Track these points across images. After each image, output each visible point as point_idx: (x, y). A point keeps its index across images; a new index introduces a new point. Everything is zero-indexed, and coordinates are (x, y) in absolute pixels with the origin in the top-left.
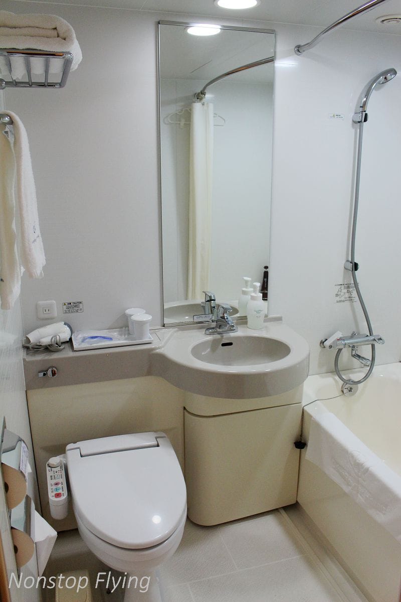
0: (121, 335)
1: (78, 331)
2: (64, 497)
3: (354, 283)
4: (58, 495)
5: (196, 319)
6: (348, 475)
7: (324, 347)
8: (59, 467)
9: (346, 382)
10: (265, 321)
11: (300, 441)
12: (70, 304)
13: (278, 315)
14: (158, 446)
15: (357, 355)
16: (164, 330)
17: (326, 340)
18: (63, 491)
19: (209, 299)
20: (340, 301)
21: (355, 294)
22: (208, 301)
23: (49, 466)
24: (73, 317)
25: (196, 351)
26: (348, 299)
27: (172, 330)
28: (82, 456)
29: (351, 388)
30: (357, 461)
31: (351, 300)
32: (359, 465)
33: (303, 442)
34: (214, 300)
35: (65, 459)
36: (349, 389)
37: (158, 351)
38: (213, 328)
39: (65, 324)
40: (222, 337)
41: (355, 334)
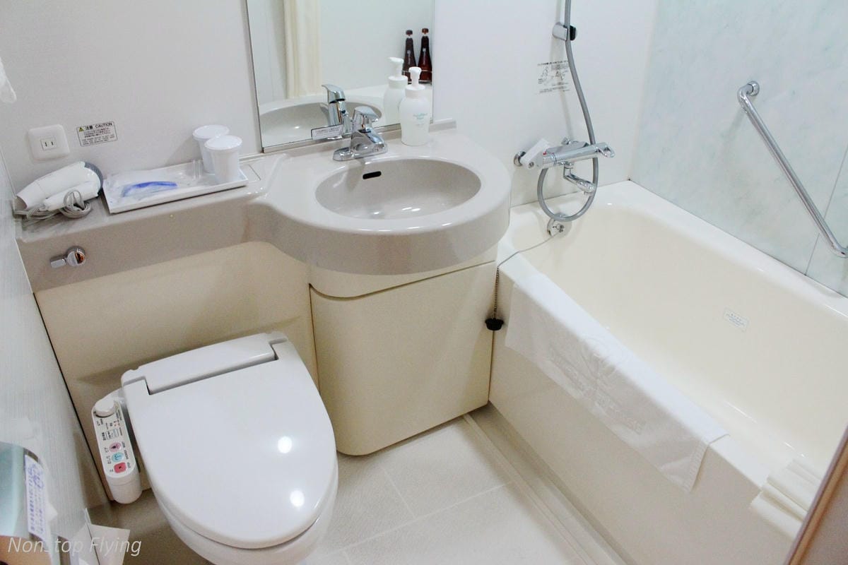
0: (190, 174)
1: (113, 175)
2: (131, 469)
3: (569, 61)
4: (120, 468)
5: (317, 136)
6: (576, 373)
7: (521, 165)
8: (115, 415)
9: (555, 217)
10: (430, 130)
11: (494, 319)
12: (91, 127)
13: (450, 119)
14: (276, 358)
15: (573, 176)
16: (263, 159)
17: (523, 154)
18: (127, 458)
19: (334, 99)
20: (545, 91)
21: (568, 77)
22: (333, 102)
23: (97, 416)
24: (99, 151)
25: (324, 194)
26: (557, 86)
27: (277, 158)
28: (150, 393)
29: (561, 227)
30: (595, 355)
31: (562, 87)
32: (597, 362)
33: (498, 318)
34: (343, 100)
35: (122, 398)
36: (558, 227)
37: (258, 200)
38: (346, 149)
39: (87, 165)
40: (363, 163)
41: (568, 144)
